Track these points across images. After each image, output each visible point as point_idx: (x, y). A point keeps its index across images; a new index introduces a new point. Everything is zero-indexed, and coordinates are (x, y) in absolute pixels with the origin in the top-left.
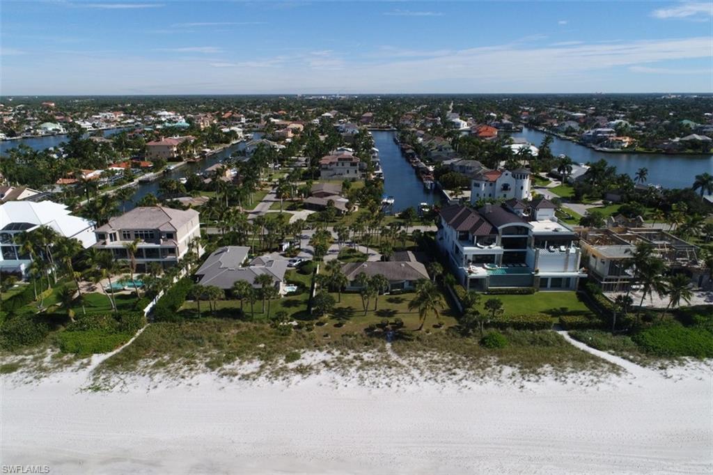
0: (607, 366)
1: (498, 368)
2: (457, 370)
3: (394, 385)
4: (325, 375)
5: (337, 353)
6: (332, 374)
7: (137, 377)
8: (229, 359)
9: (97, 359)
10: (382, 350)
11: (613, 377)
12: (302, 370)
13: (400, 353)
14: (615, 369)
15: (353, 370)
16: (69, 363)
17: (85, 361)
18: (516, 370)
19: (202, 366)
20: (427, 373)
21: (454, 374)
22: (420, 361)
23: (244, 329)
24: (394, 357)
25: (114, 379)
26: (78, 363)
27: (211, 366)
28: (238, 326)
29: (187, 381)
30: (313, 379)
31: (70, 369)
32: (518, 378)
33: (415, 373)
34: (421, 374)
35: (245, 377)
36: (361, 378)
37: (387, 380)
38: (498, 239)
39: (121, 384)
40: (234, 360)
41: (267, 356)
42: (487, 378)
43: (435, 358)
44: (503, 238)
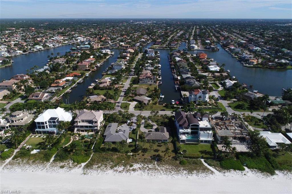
0: (210, 172)
1: (182, 171)
2: (172, 172)
3: (156, 176)
4: (139, 172)
5: (142, 165)
6: (141, 171)
7: (94, 171)
8: (115, 166)
9: (83, 164)
10: (154, 164)
11: (211, 175)
12: (134, 170)
13: (158, 165)
14: (212, 172)
15: (146, 170)
16: (76, 166)
17: (80, 165)
18: (187, 172)
19: (109, 168)
20: (165, 172)
21: (171, 173)
22: (163, 168)
23: (118, 156)
24: (157, 167)
25: (88, 171)
26: (78, 166)
27: (112, 168)
28: (117, 155)
29: (106, 172)
30: (137, 173)
31: (77, 167)
32: (187, 175)
33: (162, 172)
34: (163, 172)
35: (120, 172)
36: (148, 173)
37: (154, 174)
38: (190, 128)
39: (90, 173)
40: (117, 166)
41: (125, 165)
42: (179, 174)
43: (167, 167)
44: (191, 128)
